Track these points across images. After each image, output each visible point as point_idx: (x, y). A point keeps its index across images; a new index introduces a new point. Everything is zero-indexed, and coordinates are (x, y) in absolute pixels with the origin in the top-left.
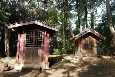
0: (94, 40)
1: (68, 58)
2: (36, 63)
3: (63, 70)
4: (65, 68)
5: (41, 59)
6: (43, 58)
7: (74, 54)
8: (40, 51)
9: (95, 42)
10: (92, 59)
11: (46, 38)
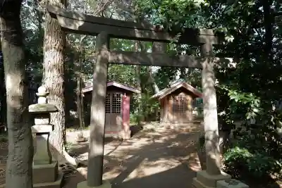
0: (189, 98)
1: (149, 126)
2: (115, 132)
3: (147, 139)
4: (149, 137)
5: (120, 128)
6: (123, 127)
7: (159, 120)
8: (119, 119)
9: (189, 102)
10: (183, 127)
11: (124, 103)
